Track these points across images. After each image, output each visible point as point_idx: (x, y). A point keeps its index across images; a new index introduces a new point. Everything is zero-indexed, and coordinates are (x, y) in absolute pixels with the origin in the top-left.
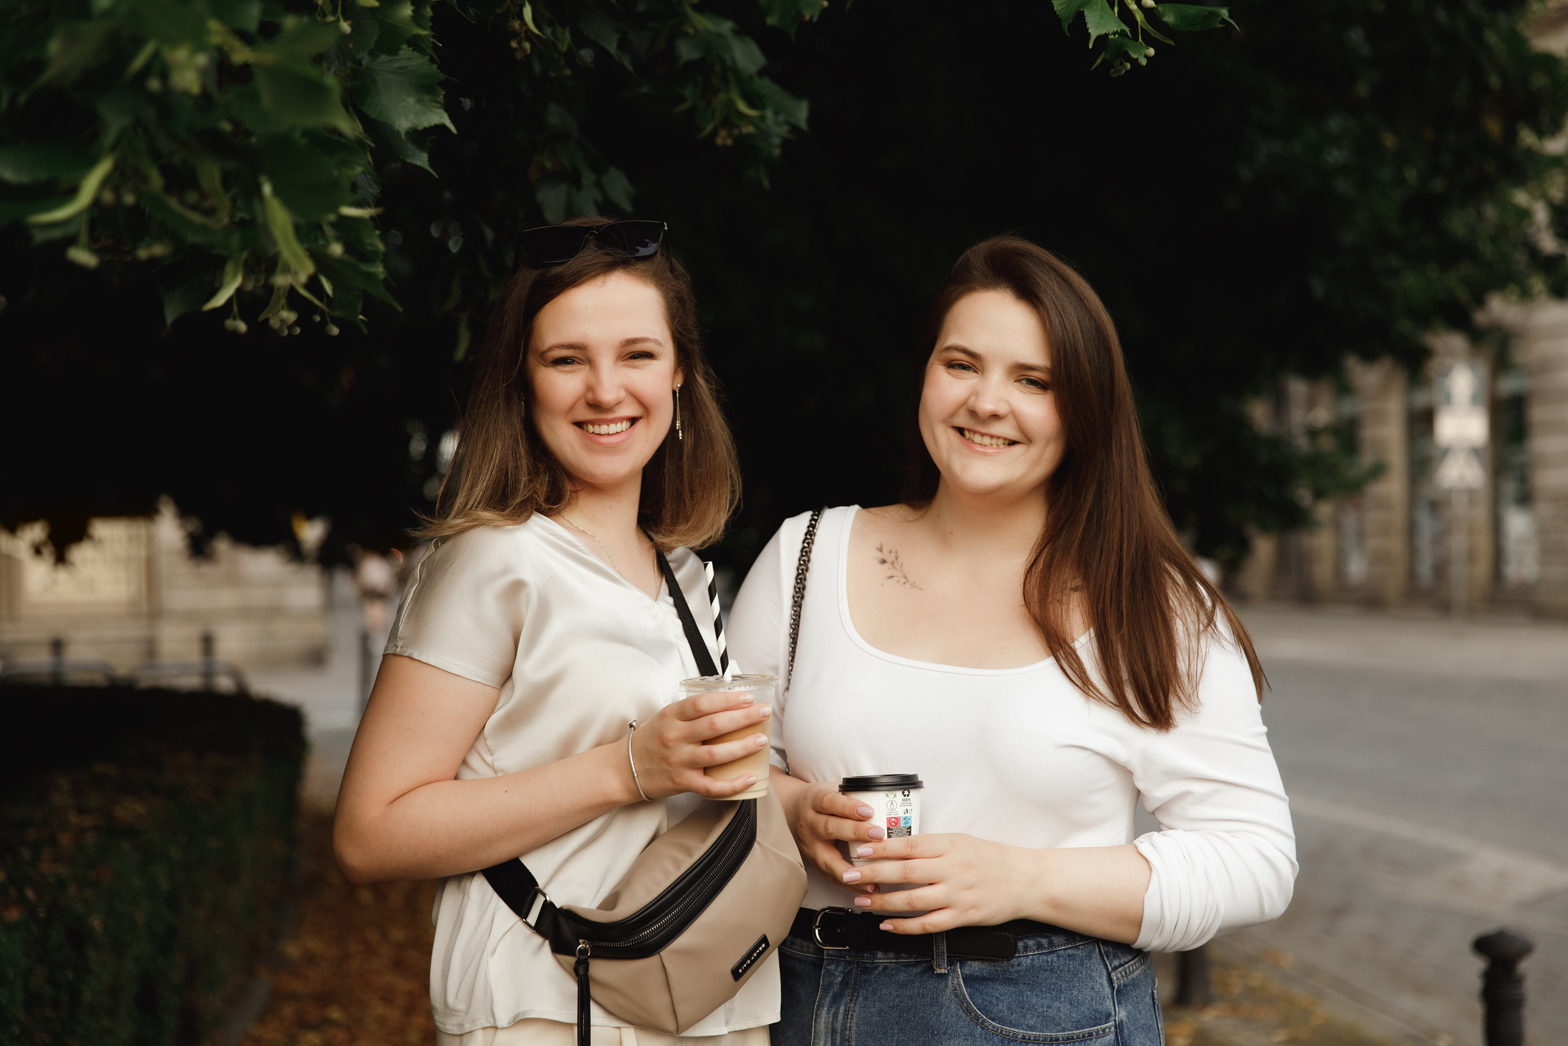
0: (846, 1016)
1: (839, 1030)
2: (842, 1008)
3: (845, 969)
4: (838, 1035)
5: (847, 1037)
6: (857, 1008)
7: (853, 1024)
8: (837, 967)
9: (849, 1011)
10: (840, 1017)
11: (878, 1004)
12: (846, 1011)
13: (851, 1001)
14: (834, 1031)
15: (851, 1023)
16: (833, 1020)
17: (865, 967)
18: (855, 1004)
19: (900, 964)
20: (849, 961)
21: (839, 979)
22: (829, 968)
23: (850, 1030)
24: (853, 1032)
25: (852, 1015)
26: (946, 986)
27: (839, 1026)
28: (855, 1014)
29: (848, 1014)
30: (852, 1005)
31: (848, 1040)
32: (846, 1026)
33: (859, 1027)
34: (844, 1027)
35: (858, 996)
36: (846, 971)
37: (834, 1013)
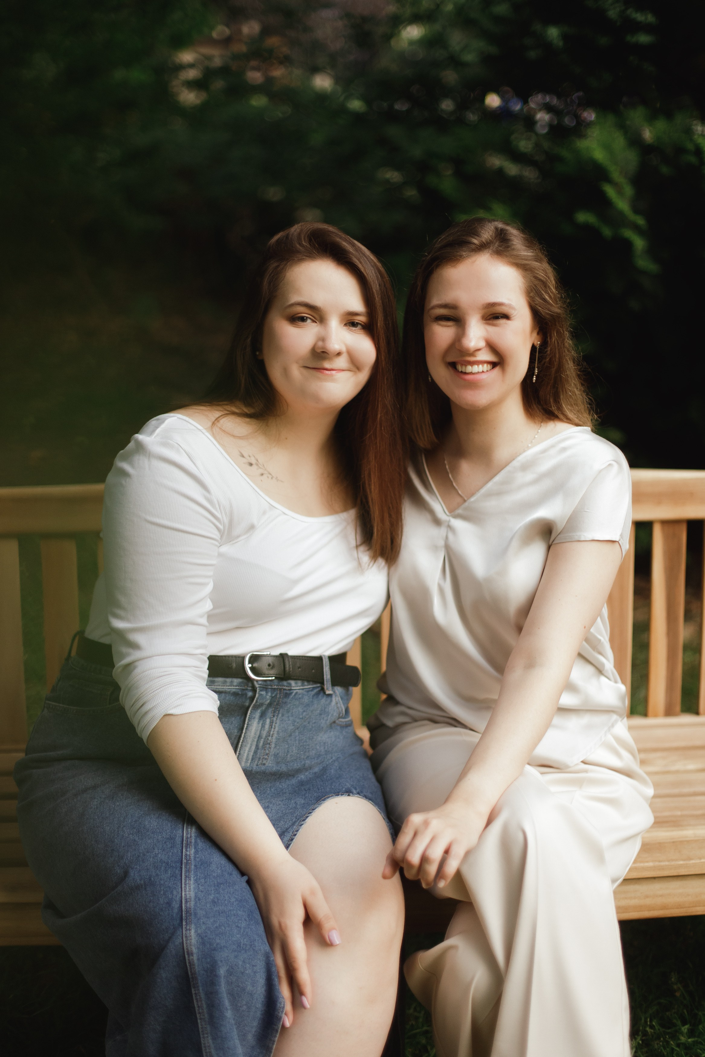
0: (271, 726)
1: (264, 736)
2: (268, 721)
3: (272, 694)
4: (262, 740)
5: (269, 741)
6: (278, 721)
7: (275, 733)
8: (267, 693)
9: (273, 722)
10: (267, 726)
11: (291, 718)
12: (271, 722)
13: (274, 716)
14: (260, 737)
15: (274, 731)
16: (261, 728)
17: (286, 693)
18: (277, 718)
19: (305, 690)
20: (275, 689)
21: (268, 701)
22: (262, 693)
23: (272, 736)
24: (274, 738)
25: (275, 726)
26: (331, 701)
27: (264, 734)
28: (277, 725)
29: (272, 725)
30: (275, 719)
31: (269, 744)
32: (269, 734)
33: (279, 734)
34: (268, 735)
35: (278, 713)
36: (273, 695)
37: (262, 724)
